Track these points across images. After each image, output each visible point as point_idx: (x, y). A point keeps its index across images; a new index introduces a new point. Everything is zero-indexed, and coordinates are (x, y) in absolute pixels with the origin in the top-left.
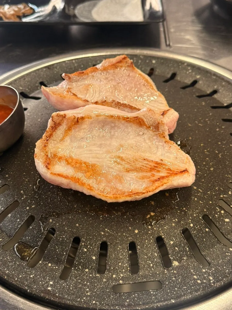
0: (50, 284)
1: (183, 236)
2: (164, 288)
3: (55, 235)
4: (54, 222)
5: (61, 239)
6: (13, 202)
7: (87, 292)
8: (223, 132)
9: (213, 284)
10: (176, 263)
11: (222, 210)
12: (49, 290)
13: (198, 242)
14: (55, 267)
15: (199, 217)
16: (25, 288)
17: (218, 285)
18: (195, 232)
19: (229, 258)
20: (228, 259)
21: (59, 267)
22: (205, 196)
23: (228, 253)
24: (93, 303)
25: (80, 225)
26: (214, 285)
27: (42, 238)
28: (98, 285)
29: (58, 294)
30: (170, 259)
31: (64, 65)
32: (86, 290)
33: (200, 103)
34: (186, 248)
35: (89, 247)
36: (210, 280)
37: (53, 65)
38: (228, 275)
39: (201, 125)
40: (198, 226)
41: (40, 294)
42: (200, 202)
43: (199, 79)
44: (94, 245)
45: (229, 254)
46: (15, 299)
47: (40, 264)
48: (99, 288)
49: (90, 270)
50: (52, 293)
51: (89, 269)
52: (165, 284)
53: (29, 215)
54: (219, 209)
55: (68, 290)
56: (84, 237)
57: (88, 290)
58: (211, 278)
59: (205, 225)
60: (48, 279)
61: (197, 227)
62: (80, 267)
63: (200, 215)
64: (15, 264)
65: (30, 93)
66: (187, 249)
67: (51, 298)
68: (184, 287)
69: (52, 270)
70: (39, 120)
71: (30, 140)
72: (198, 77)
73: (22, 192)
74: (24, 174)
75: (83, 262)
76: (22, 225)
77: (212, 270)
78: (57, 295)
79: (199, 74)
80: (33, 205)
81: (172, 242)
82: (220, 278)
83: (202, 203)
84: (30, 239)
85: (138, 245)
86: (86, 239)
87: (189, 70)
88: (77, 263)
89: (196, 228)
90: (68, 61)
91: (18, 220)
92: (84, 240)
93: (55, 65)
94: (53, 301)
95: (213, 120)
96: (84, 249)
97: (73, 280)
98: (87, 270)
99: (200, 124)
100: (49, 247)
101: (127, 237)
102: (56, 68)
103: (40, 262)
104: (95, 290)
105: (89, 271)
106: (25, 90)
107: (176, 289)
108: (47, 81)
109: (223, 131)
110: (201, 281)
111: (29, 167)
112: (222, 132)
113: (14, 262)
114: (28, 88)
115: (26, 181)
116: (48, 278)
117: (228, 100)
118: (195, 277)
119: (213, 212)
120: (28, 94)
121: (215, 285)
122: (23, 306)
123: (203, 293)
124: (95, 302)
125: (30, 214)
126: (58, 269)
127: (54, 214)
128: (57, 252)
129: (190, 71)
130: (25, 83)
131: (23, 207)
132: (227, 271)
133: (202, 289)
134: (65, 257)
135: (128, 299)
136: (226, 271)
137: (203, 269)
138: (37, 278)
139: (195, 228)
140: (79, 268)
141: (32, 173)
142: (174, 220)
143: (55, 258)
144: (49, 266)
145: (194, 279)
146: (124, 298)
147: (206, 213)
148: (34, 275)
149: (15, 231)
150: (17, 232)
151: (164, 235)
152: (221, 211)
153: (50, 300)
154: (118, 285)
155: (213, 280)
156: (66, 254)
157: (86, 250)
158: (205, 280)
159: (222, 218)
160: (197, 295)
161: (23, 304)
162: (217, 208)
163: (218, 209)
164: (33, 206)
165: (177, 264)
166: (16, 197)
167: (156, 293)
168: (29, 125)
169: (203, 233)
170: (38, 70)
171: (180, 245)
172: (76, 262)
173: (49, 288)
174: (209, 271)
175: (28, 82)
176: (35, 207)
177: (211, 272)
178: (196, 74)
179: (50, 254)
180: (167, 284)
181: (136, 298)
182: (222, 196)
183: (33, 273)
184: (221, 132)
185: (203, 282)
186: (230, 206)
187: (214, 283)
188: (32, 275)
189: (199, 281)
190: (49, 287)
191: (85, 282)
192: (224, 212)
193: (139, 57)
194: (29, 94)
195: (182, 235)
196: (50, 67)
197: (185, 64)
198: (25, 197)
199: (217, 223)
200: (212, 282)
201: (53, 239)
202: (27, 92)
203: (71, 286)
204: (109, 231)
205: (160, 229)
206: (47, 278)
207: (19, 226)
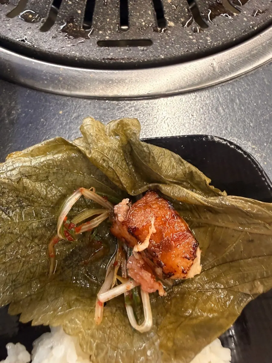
2: (154, 46)
10: (171, 24)
17: (216, 44)
19: (231, 22)
24: (72, 53)
30: (165, 19)
38: (228, 36)
45: (232, 18)
52: (156, 42)
57: (69, 42)
58: (209, 39)
62: (64, 21)
66: (186, 9)
68: (177, 46)
75: (67, 16)
77: (210, 32)
81: (170, 1)
82: (219, 38)
88: (60, 17)
104: (77, 43)
107: (168, 47)
110: (196, 41)
118: (191, 37)
121: (213, 45)
124: (75, 52)
128: (39, 4)
133: (197, 48)
134: (47, 10)
135: (111, 53)
136: (227, 33)
155: (211, 40)
156: (49, 6)
157: (70, 3)
158: (201, 40)
160: (190, 52)
171: (179, 5)
174: (207, 32)
181: (121, 53)
183: (11, 22)
185: (199, 42)
190: (26, 36)
200: (209, 41)
206: (25, 28)
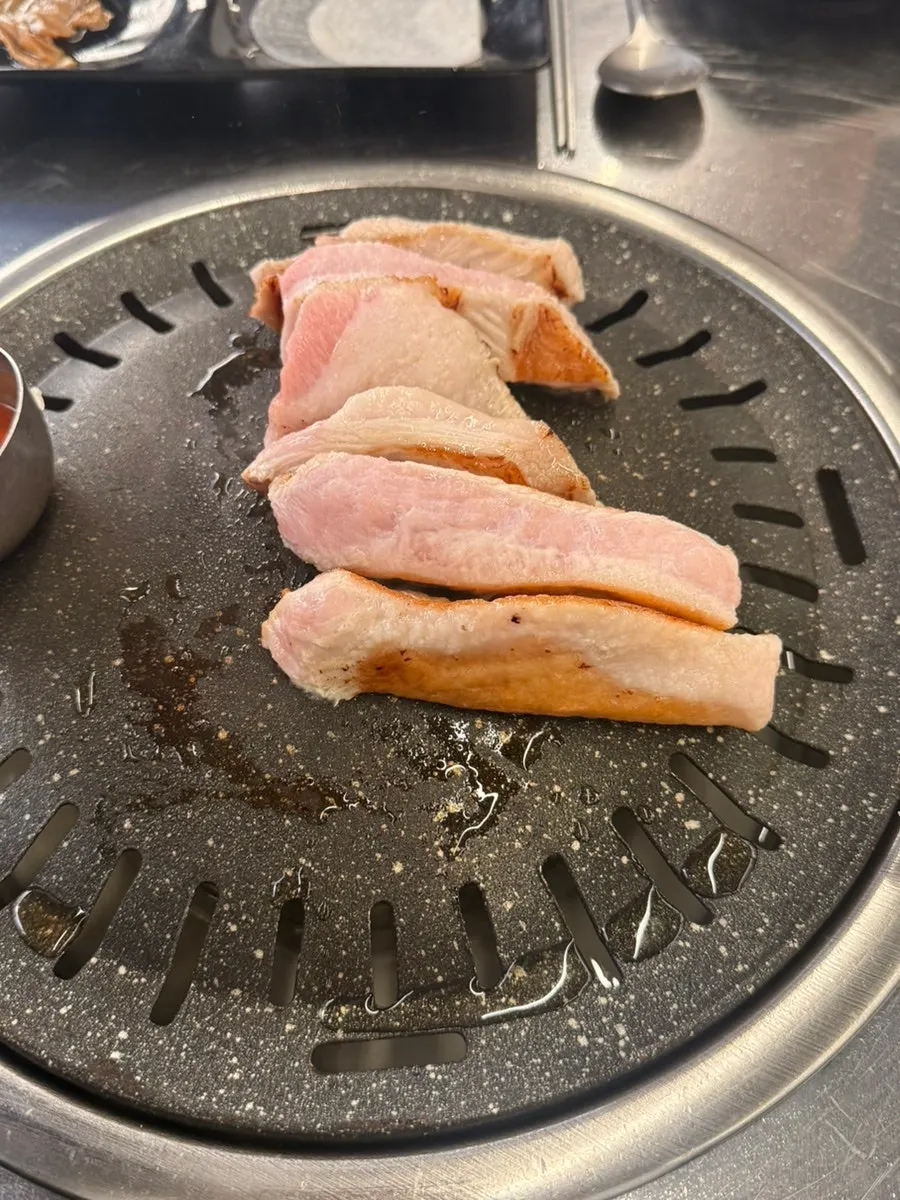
0: (119, 1039)
1: (544, 885)
2: (472, 1061)
3: (140, 875)
4: (137, 830)
5: (157, 889)
6: (13, 753)
7: (232, 1069)
8: (709, 504)
9: (623, 1054)
11: (679, 792)
12: (113, 1061)
13: (593, 903)
14: (139, 977)
15: (600, 818)
16: (40, 1052)
17: (640, 1055)
18: (584, 869)
19: (685, 959)
20: (682, 963)
21: (150, 980)
22: (628, 744)
23: (684, 940)
24: (247, 1109)
25: (219, 843)
26: (628, 1056)
27: (99, 881)
28: (266, 1045)
29: (142, 1078)
30: (500, 960)
31: (203, 227)
32: (229, 1061)
33: (645, 389)
34: (553, 924)
35: (244, 918)
36: (617, 1037)
37: (167, 228)
38: (675, 1023)
39: (640, 477)
40: (598, 849)
41: (84, 1075)
42: (611, 763)
43: (655, 287)
44: (262, 913)
45: (688, 945)
46: (11, 1088)
47: (93, 966)
48: (271, 1055)
49: (246, 991)
50: (122, 1072)
51: (242, 989)
52: (477, 1046)
53: (59, 800)
54: (671, 787)
55: (172, 1062)
56: (228, 885)
57: (235, 1060)
58: (621, 1030)
59: (619, 846)
60: (114, 1021)
61: (592, 850)
62: (216, 981)
63: (605, 810)
64: (15, 966)
65: (87, 336)
66: (557, 924)
67: (119, 1090)
68: (534, 1060)
69: (128, 989)
70: (107, 450)
71: (73, 527)
72: (652, 279)
73: (40, 717)
74: (50, 652)
75: (226, 967)
76: (38, 835)
77: (627, 1002)
78: (138, 1078)
79: (658, 268)
80: (73, 768)
81: (509, 906)
82: (650, 1030)
83: (616, 766)
84: (65, 882)
85: (399, 913)
86: (235, 894)
87: (624, 251)
88: (205, 969)
89: (591, 854)
90: (216, 211)
91: (27, 817)
92: (230, 894)
93: (174, 231)
94: (123, 1098)
95: (683, 455)
96: (229, 924)
97: (191, 1027)
98: (237, 992)
99: (635, 474)
100: (122, 912)
101: (367, 889)
102: (177, 239)
103: (94, 960)
104: (258, 1063)
105: (242, 994)
106: (71, 324)
107: (509, 1064)
108: (145, 289)
109: (710, 499)
110: (588, 1040)
111: (67, 630)
112: (706, 501)
113: (11, 961)
114: (79, 318)
115: (55, 681)
116: (113, 1017)
117: (744, 370)
118: (572, 1022)
119: (650, 800)
120: (81, 342)
121: (632, 1058)
122: (33, 1112)
123: (590, 1082)
124: (254, 1105)
125: (63, 797)
126: (148, 986)
127: (139, 801)
128: (145, 929)
129: (626, 256)
130: (72, 299)
131: (42, 771)
132: (675, 1006)
133: (588, 1070)
134: (168, 950)
135: (354, 1097)
136: (671, 1009)
137: (602, 996)
138: (81, 1018)
139: (585, 856)
140: (211, 984)
141: (75, 650)
142: (521, 830)
143: (140, 948)
144: (120, 976)
145: (570, 1030)
146: (343, 1092)
147: (628, 802)
148: (70, 1007)
149: (18, 851)
150: (23, 854)
151: (486, 879)
152: (674, 795)
153: (116, 1094)
154: (329, 1043)
155: (627, 1038)
156: (172, 938)
157: (234, 928)
158: (601, 1036)
159: (675, 819)
160: (571, 1091)
161: (32, 1104)
162: (663, 784)
163: (667, 787)
164: (74, 772)
165: (521, 975)
166: (21, 735)
167: (446, 1077)
168: (74, 469)
169: (610, 872)
170: (115, 249)
171: (535, 911)
172: (203, 966)
173: (115, 1055)
174: (617, 1002)
175: (81, 294)
176: (78, 774)
177: (622, 1006)
178: (645, 268)
179: (124, 936)
180: (482, 1047)
181: (381, 1095)
182: (682, 742)
183: (69, 998)
184: (704, 504)
185: (595, 1043)
186: (706, 775)
187: (627, 1049)
188: (66, 1004)
189: (583, 1041)
190: (115, 1050)
191: (229, 1035)
192: (686, 797)
193: (460, 196)
194: (86, 341)
195: (543, 882)
196: (156, 239)
197: (613, 230)
198: (48, 737)
199: (660, 835)
200: (622, 1043)
201: (134, 887)
202: (77, 332)
203: (185, 1046)
204: (310, 865)
205: (474, 861)
206: (110, 1016)
207: (29, 837)
